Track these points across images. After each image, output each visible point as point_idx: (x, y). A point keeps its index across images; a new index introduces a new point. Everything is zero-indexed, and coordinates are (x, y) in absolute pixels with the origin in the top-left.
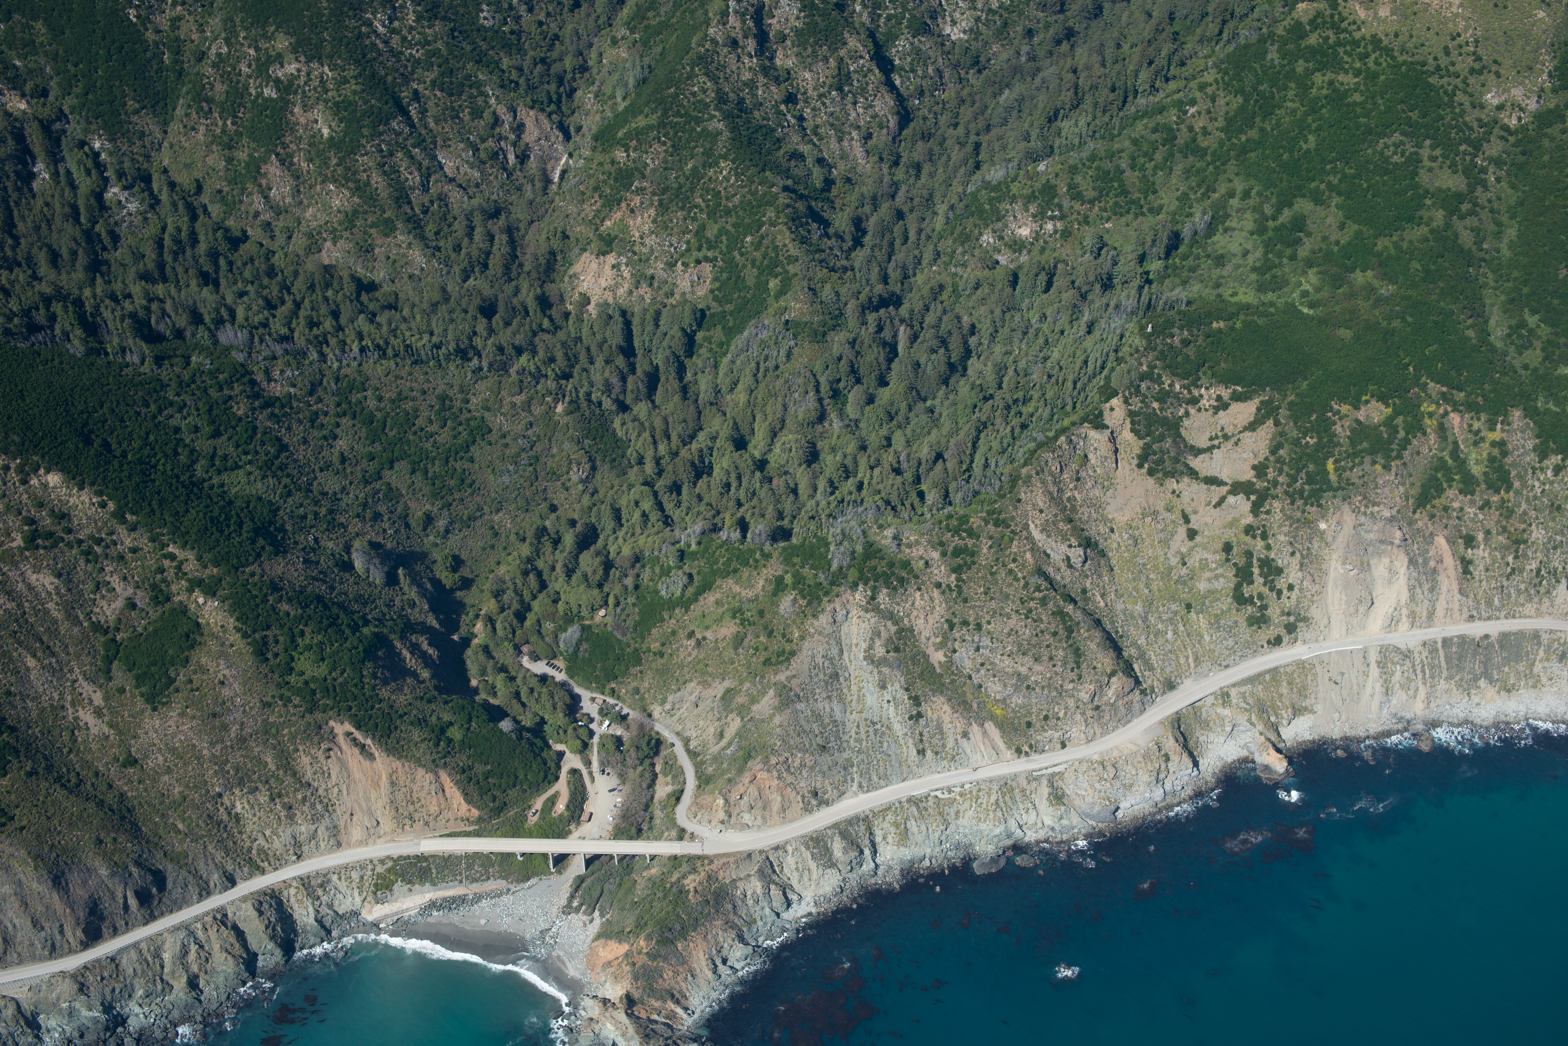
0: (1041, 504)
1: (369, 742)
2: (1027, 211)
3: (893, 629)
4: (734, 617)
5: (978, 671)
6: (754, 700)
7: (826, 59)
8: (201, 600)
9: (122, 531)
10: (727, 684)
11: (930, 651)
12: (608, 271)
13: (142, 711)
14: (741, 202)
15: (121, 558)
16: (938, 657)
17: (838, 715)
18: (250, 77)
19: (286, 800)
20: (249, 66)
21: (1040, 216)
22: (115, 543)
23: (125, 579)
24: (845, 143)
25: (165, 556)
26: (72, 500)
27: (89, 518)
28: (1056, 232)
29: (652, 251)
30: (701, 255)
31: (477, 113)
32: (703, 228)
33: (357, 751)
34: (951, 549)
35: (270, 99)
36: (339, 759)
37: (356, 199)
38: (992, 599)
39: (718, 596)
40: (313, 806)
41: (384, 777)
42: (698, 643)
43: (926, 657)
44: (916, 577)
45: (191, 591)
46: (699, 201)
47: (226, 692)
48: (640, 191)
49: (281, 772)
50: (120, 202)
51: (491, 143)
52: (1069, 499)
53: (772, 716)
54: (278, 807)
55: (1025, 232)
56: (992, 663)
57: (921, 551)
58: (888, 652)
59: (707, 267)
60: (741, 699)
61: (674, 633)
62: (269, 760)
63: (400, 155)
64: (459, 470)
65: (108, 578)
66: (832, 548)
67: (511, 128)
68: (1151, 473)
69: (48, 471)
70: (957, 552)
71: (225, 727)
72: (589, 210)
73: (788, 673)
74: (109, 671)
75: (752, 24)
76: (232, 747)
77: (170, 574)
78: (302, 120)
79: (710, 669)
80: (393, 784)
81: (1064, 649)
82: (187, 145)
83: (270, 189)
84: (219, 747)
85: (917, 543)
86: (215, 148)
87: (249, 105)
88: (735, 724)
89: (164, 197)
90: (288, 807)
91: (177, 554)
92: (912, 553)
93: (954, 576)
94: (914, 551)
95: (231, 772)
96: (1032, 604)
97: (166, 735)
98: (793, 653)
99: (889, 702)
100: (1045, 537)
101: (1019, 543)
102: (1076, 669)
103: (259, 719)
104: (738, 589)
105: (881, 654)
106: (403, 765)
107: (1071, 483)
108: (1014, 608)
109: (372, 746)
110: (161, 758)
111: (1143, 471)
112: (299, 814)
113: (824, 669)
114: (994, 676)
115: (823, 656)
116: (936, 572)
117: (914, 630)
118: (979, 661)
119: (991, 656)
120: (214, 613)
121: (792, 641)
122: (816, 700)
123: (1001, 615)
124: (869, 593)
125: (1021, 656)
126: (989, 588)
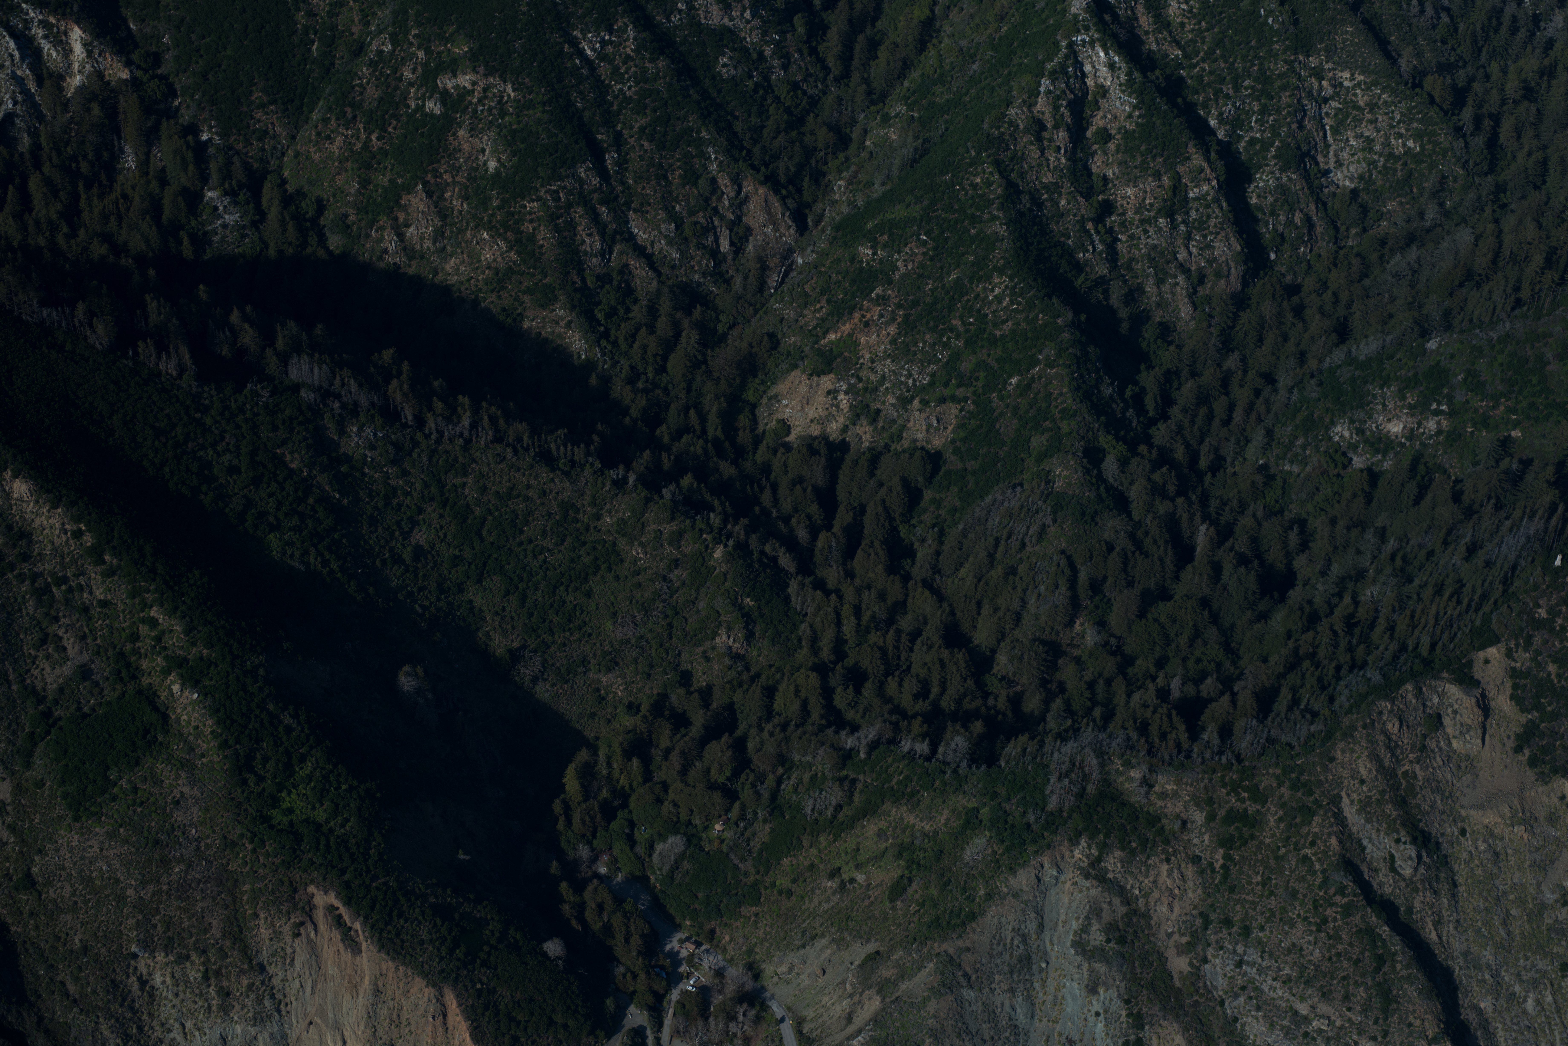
0: (1363, 772)
1: (357, 926)
2: (1404, 398)
3: (1122, 910)
4: (899, 855)
5: (1236, 996)
6: (903, 976)
7: (1158, 176)
8: (176, 688)
9: (94, 573)
10: (871, 947)
11: (1171, 953)
12: (820, 399)
13: (61, 818)
14: (1013, 331)
15: (86, 609)
16: (1179, 964)
17: (1021, 1018)
18: (411, 84)
19: (225, 984)
20: (414, 71)
21: (1421, 409)
22: (81, 588)
23: (84, 638)
24: (1166, 288)
25: (143, 621)
26: (38, 521)
27: (55, 549)
28: (1439, 432)
29: (883, 377)
30: (947, 392)
31: (691, 177)
32: (956, 357)
33: (337, 935)
34: (1222, 813)
35: (432, 115)
36: (310, 941)
37: (513, 255)
38: (1272, 893)
39: (883, 824)
40: (260, 1001)
41: (367, 978)
42: (843, 885)
43: (1163, 960)
44: (1167, 842)
45: (167, 672)
46: (957, 322)
47: (179, 817)
48: (882, 300)
49: (228, 943)
50: (216, 208)
51: (701, 218)
52: (1406, 773)
53: (926, 1000)
54: (212, 991)
55: (1395, 428)
56: (1257, 989)
57: (1179, 807)
58: (1108, 941)
59: (953, 410)
60: (886, 972)
61: (812, 866)
62: (215, 923)
63: (580, 210)
64: (569, 606)
65: (60, 633)
66: (1053, 780)
67: (731, 205)
68: (1533, 762)
69: (15, 476)
70: (1232, 817)
71: (165, 862)
72: (810, 317)
73: (960, 943)
74: (30, 755)
75: (1067, 114)
76: (168, 892)
77: (145, 645)
78: (466, 147)
79: (851, 924)
80: (377, 992)
81: (1367, 989)
82: (316, 157)
83: (408, 226)
84: (151, 888)
85: (1176, 795)
86: (349, 165)
87: (404, 119)
88: (872, 1004)
89: (273, 213)
90: (225, 994)
91: (160, 621)
92: (1165, 807)
93: (1221, 851)
94: (1169, 805)
95: (159, 928)
96: (1329, 912)
97: (82, 858)
98: (973, 917)
99: (1097, 1014)
100: (1363, 821)
101: (1323, 820)
102: (1381, 1021)
103: (215, 863)
104: (911, 819)
105: (1098, 943)
106: (397, 968)
107: (1411, 752)
108: (1302, 913)
109: (360, 933)
110: (68, 889)
111: (1521, 758)
112: (238, 1007)
113: (1012, 947)
114: (1258, 1008)
115: (1013, 930)
116: (1196, 841)
117: (1151, 919)
118: (1240, 982)
119: (1257, 977)
120: (189, 709)
121: (974, 900)
122: (992, 990)
123: (1281, 919)
124: (1095, 852)
125: (1302, 986)
126: (1270, 879)
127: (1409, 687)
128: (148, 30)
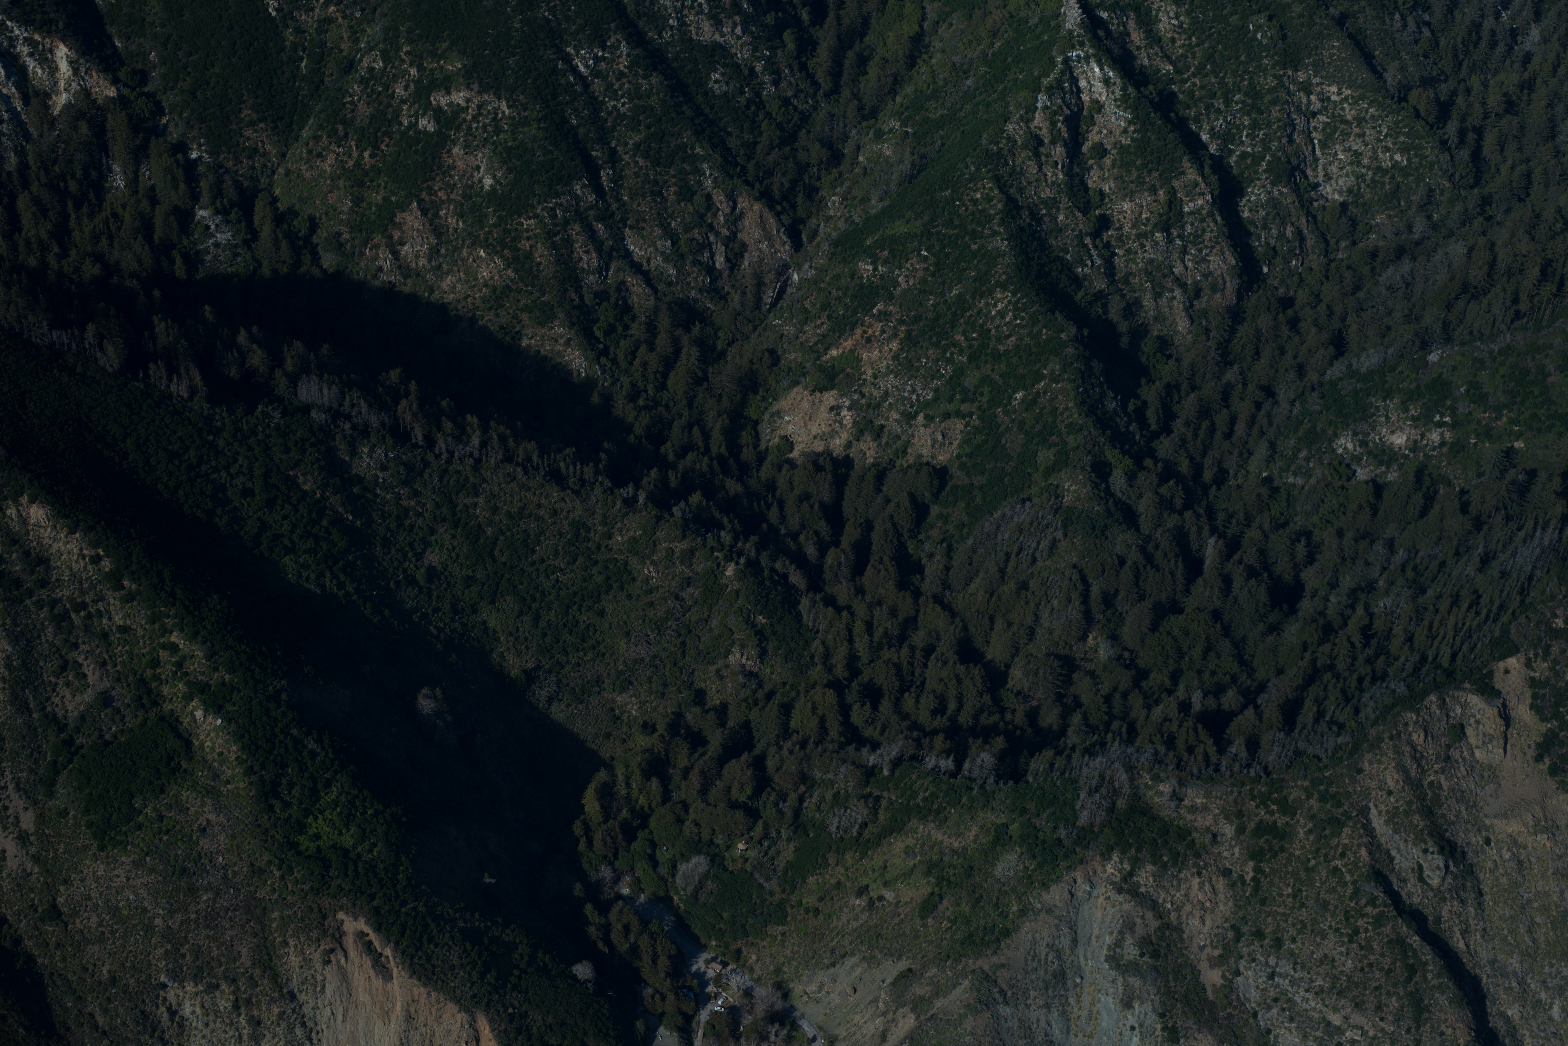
0: (1391, 783)
1: (388, 952)
2: (1406, 410)
3: (1155, 924)
4: (929, 873)
5: (1269, 1008)
6: (937, 993)
7: (1153, 190)
8: (199, 714)
9: (113, 599)
10: (903, 965)
11: (1203, 966)
12: (823, 415)
13: (86, 847)
14: (1017, 346)
15: (105, 636)
16: (1212, 977)
17: (1057, 1033)
18: (404, 102)
19: (255, 1013)
20: (406, 88)
21: (1424, 421)
22: (100, 614)
23: (104, 664)
24: (1163, 302)
25: (164, 647)
26: (55, 547)
27: (73, 575)
28: (1443, 444)
29: (886, 393)
30: (952, 407)
31: (687, 193)
32: (960, 372)
33: (367, 962)
34: (1252, 825)
35: (425, 132)
36: (340, 968)
37: (510, 273)
38: (1303, 905)
39: (910, 842)
40: (291, 1029)
41: (399, 1004)
42: (871, 903)
43: (1196, 973)
44: (1198, 855)
45: (189, 698)
46: (960, 338)
47: (205, 844)
48: (884, 316)
49: (258, 972)
50: (208, 227)
51: (696, 234)
52: (1431, 784)
53: (962, 1017)
54: (243, 1021)
55: (1399, 440)
56: (1289, 1000)
57: (1209, 821)
58: (1142, 955)
59: (958, 425)
60: (920, 989)
61: (839, 884)
62: (244, 951)
63: (577, 227)
64: (582, 626)
65: (80, 659)
66: (1083, 795)
67: (726, 221)
69: (32, 501)
70: (1262, 829)
71: (193, 891)
72: (811, 333)
73: (995, 959)
74: (52, 784)
75: (1064, 129)
76: (196, 921)
77: (166, 671)
78: (460, 164)
79: (882, 942)
80: (409, 1018)
81: (1399, 998)
82: (307, 175)
83: (403, 244)
84: (179, 917)
85: (1205, 808)
86: (341, 183)
87: (397, 136)
88: (907, 1022)
89: (266, 232)
90: (256, 1023)
91: (181, 646)
92: (1195, 820)
93: (1251, 864)
94: (1199, 818)
95: (188, 957)
96: (1360, 923)
97: (109, 888)
98: (1007, 933)
99: (1133, 1028)
100: (1391, 832)
101: (1353, 832)
102: (1413, 1031)
103: (243, 891)
104: (939, 836)
105: (1131, 957)
106: (429, 994)
107: (1436, 763)
108: (1333, 924)
109: (391, 958)
110: (94, 919)
111: (1541, 767)
112: (269, 1036)
113: (1046, 963)
114: (1291, 1020)
115: (1048, 945)
116: (1226, 854)
117: (1183, 932)
118: (1272, 993)
119: (1290, 989)
120: (213, 735)
121: (1007, 916)
122: (1028, 1006)
123: (1312, 931)
124: (1127, 866)
125: (1335, 997)
126: (1300, 890)
127: (1433, 698)
128: (134, 47)
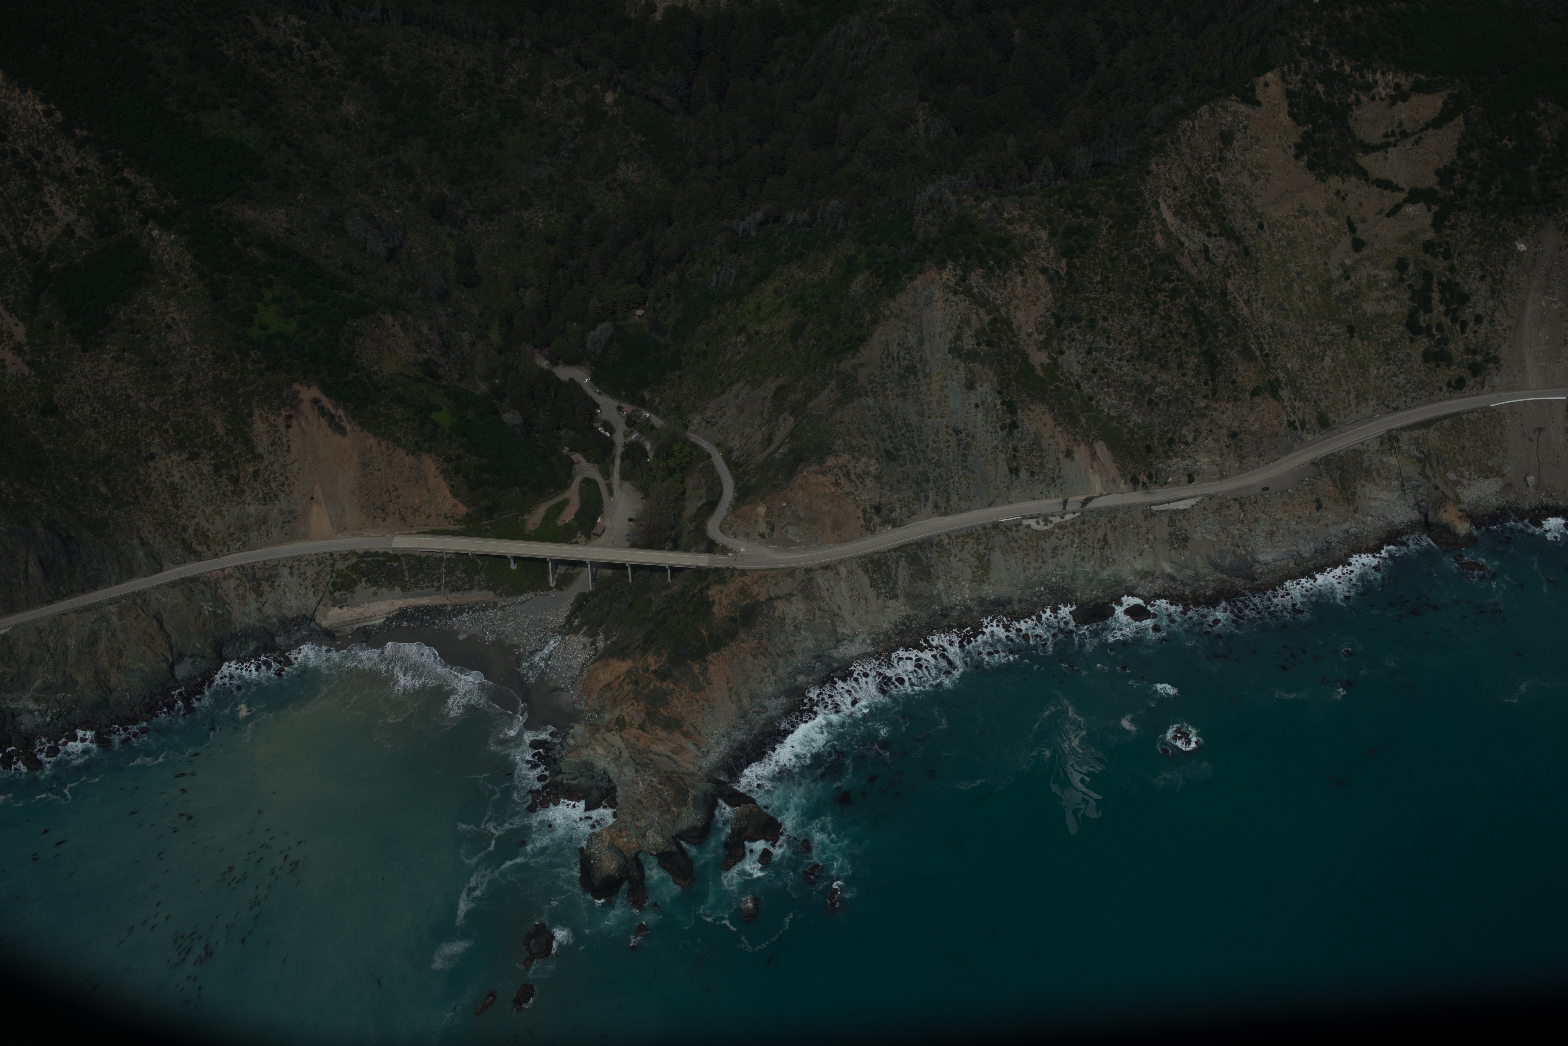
0: (1176, 181)
1: (341, 412)
3: (987, 318)
4: (794, 306)
5: (1089, 379)
6: (811, 396)
8: (155, 233)
9: (68, 147)
10: (780, 381)
11: (1032, 350)
13: (71, 352)
15: (65, 178)
16: (1039, 358)
17: (913, 417)
19: (234, 473)
22: (59, 158)
23: (67, 202)
25: (118, 182)
26: (11, 104)
27: (30, 128)
33: (324, 422)
34: (1062, 228)
36: (301, 430)
38: (1110, 290)
39: (777, 284)
40: (266, 483)
41: (355, 456)
42: (750, 339)
43: (1025, 357)
44: (1018, 259)
45: (144, 223)
47: (173, 338)
49: (231, 439)
52: (1210, 181)
53: (832, 409)
54: (225, 479)
56: (1106, 370)
57: (1026, 229)
58: (979, 344)
60: (796, 396)
61: (722, 329)
62: (218, 423)
65: (46, 199)
66: (918, 218)
68: (1311, 166)
70: (1070, 231)
71: (167, 378)
73: (855, 361)
74: (36, 303)
76: (174, 402)
77: (122, 203)
79: (762, 367)
80: (365, 465)
81: (1196, 357)
84: (158, 400)
85: (1022, 219)
88: (787, 424)
90: (235, 481)
91: (133, 180)
92: (1014, 229)
93: (1064, 261)
94: (1017, 227)
95: (171, 432)
96: (1160, 297)
97: (96, 381)
98: (863, 339)
99: (977, 406)
100: (1179, 221)
101: (1147, 223)
102: (1210, 383)
103: (210, 374)
104: (801, 274)
105: (970, 347)
106: (379, 443)
107: (1213, 162)
108: (1137, 301)
109: (344, 418)
110: (88, 409)
111: (1301, 163)
112: (248, 491)
113: (898, 359)
114: (1108, 386)
115: (898, 345)
116: (1043, 255)
117: (1012, 323)
118: (1091, 366)
119: (1106, 360)
120: (169, 249)
121: (862, 326)
122: (887, 397)
123: (1120, 310)
124: (959, 272)
125: (1143, 361)
126: (1107, 278)
127: (1205, 107)
